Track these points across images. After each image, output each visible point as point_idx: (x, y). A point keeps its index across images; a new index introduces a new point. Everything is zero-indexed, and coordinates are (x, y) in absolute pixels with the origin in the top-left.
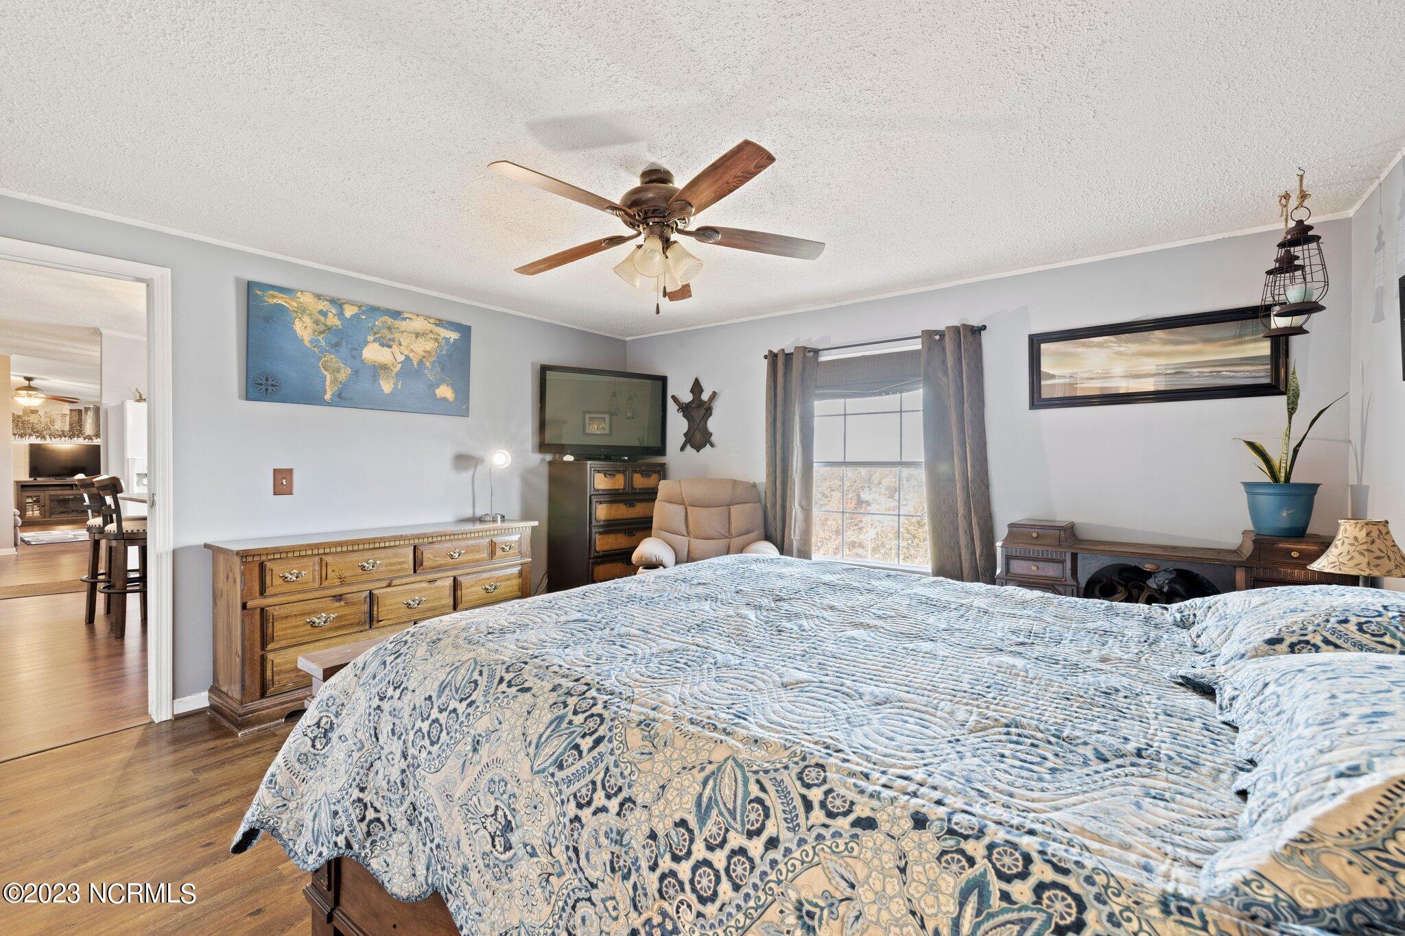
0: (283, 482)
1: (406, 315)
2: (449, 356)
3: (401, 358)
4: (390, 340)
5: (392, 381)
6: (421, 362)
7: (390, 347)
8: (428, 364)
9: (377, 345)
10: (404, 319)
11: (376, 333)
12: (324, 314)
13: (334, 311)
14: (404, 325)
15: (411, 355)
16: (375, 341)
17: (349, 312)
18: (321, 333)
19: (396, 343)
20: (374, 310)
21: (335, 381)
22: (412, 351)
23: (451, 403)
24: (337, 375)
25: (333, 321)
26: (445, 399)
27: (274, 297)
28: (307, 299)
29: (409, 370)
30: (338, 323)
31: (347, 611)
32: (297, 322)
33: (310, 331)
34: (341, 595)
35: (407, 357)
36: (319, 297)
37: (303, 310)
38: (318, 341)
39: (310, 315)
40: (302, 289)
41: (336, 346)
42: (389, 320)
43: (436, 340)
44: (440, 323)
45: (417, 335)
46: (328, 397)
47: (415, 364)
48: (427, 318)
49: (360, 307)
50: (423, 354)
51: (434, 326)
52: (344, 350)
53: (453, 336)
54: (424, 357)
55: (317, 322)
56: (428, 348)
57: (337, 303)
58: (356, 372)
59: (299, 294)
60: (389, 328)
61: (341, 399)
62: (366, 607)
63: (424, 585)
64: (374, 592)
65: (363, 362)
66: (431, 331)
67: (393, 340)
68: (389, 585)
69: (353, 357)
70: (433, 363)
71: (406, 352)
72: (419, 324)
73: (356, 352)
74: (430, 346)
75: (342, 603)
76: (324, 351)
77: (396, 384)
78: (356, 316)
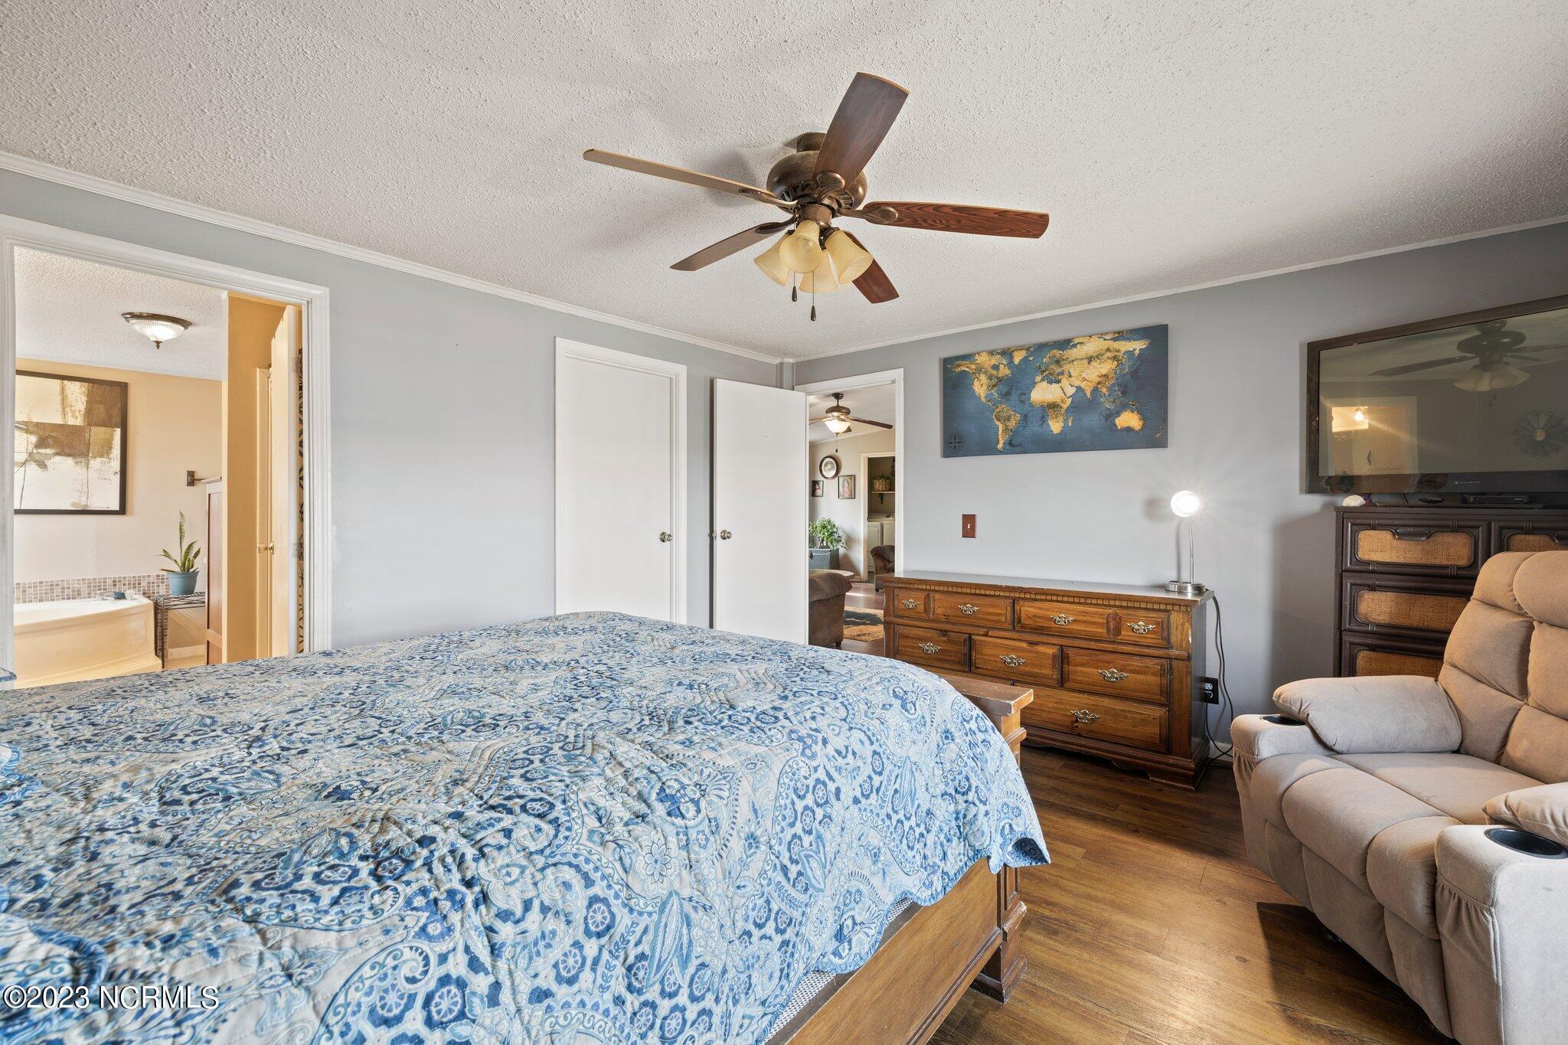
0: (969, 528)
1: (1077, 341)
2: (1134, 374)
3: (1071, 391)
4: (1059, 374)
5: (1061, 419)
6: (1096, 390)
7: (1058, 382)
8: (1104, 390)
9: (1045, 383)
10: (1075, 346)
11: (1043, 372)
12: (996, 367)
13: (1004, 362)
14: (1073, 353)
15: (1083, 385)
16: (1043, 380)
17: (1018, 358)
18: (994, 386)
19: (1066, 376)
20: (1042, 347)
21: (1006, 429)
22: (1084, 379)
23: (1137, 432)
24: (1009, 424)
25: (1004, 371)
26: (1129, 429)
27: (959, 366)
28: (983, 359)
29: (1082, 404)
30: (1007, 372)
31: (949, 647)
32: (976, 383)
33: (985, 387)
34: (946, 631)
35: (1079, 389)
36: (992, 353)
37: (980, 370)
38: (992, 394)
39: (985, 372)
40: (978, 350)
41: (1006, 395)
42: (1057, 353)
43: (1115, 358)
44: (1120, 335)
45: (1090, 359)
46: (1000, 446)
47: (1088, 394)
48: (1101, 335)
49: (1028, 349)
50: (1098, 379)
51: (1111, 342)
52: (1014, 397)
53: (1138, 346)
54: (1099, 383)
55: (990, 378)
56: (1104, 372)
57: (1007, 353)
58: (1025, 417)
59: (977, 357)
60: (1058, 362)
61: (1015, 446)
62: (966, 650)
63: (1024, 645)
64: (973, 637)
65: (1031, 405)
66: (1108, 350)
67: (1062, 373)
68: (986, 635)
69: (1023, 402)
70: (1109, 389)
71: (1077, 383)
72: (1092, 346)
73: (1025, 395)
74: (1106, 367)
75: (945, 639)
76: (996, 404)
77: (1065, 421)
78: (1025, 360)
